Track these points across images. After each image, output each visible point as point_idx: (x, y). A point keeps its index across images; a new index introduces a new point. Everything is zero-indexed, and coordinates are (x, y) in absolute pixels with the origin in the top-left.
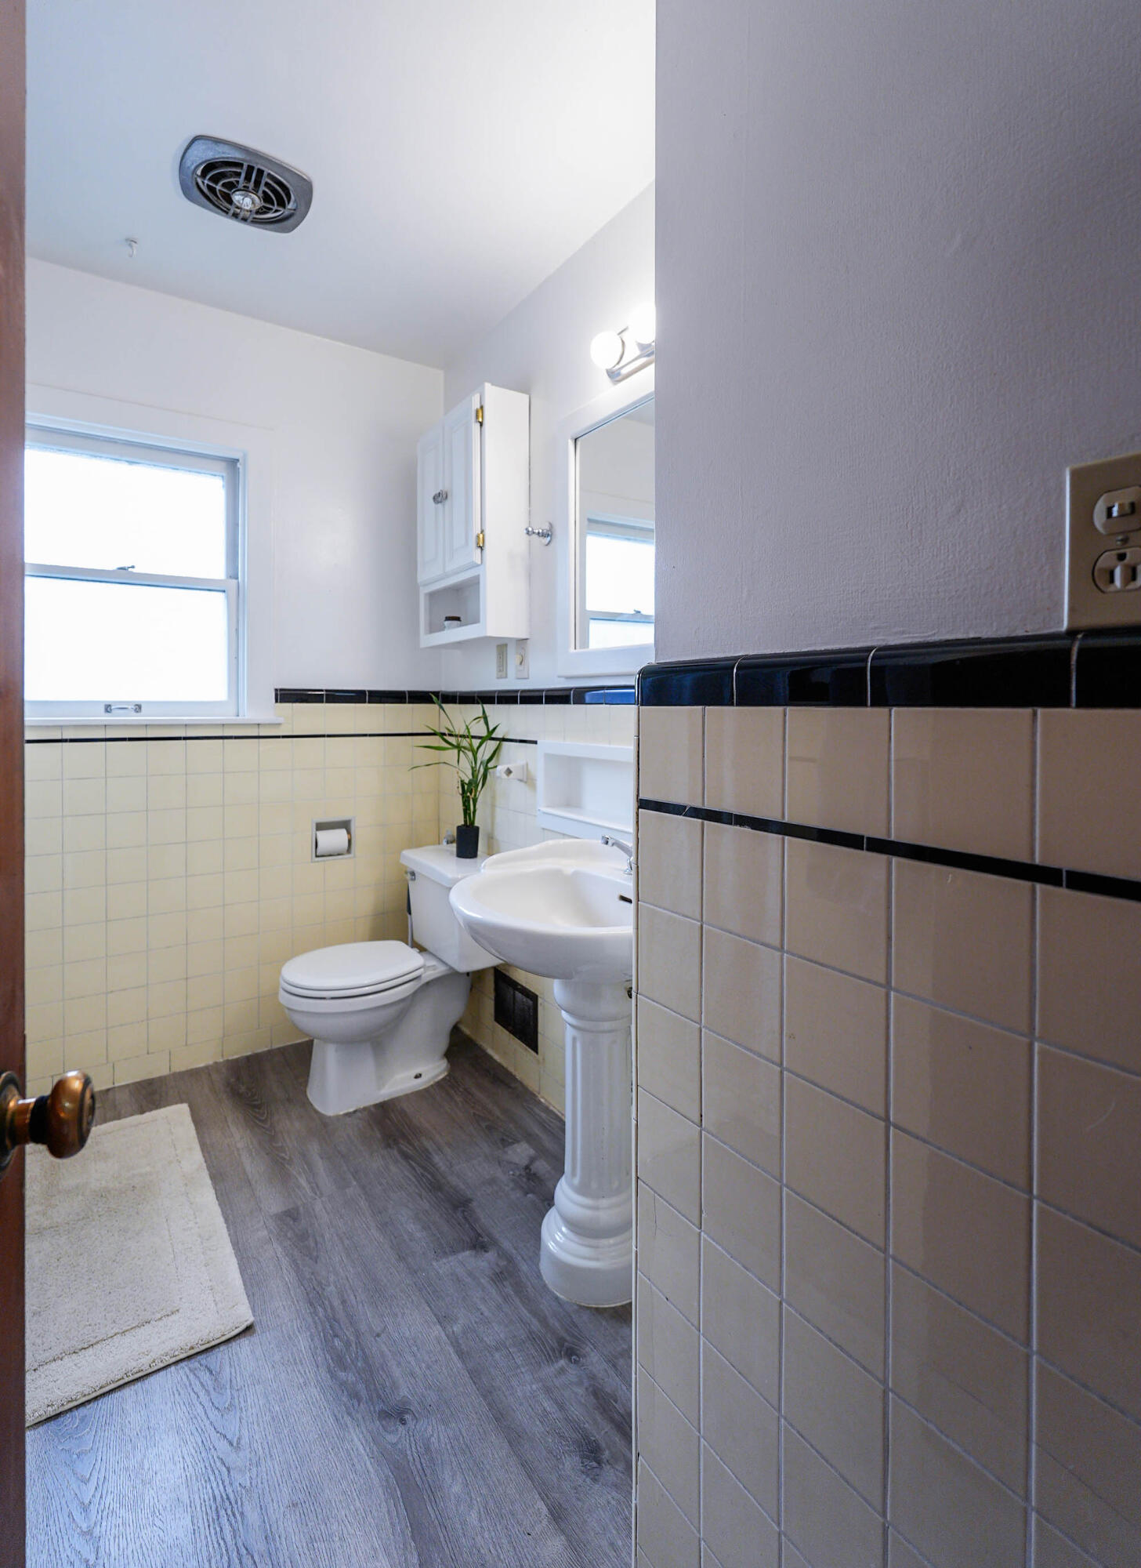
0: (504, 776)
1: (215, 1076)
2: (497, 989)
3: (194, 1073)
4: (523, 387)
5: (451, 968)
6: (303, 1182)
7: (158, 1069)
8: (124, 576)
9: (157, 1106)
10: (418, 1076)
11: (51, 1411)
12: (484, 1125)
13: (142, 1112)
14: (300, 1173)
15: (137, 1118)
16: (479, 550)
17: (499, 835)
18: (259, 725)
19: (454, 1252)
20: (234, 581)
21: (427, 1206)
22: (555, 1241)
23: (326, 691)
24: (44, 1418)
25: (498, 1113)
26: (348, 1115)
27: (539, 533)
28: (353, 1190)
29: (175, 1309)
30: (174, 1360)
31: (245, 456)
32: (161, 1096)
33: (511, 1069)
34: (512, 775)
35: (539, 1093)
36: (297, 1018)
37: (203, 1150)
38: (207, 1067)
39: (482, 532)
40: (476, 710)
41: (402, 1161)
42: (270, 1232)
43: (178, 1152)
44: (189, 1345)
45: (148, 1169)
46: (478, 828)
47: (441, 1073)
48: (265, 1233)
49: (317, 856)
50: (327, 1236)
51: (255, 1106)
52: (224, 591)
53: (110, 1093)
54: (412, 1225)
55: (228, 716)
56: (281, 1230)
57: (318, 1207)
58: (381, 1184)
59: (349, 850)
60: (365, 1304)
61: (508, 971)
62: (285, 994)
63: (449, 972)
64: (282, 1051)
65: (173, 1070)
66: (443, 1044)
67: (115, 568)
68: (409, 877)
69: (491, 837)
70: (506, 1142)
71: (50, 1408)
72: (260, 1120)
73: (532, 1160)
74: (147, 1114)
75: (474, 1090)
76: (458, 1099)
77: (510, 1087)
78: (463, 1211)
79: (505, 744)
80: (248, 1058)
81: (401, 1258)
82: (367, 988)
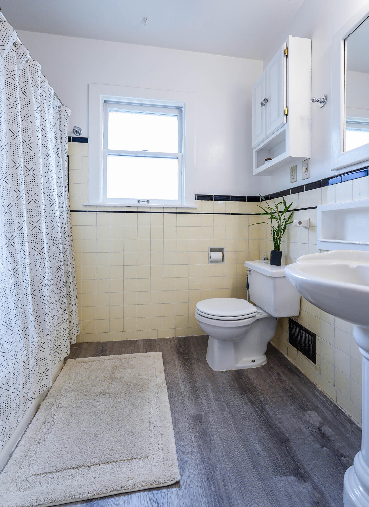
0: (298, 225)
1: (172, 343)
2: (290, 327)
3: (165, 340)
4: (309, 35)
5: (269, 314)
6: (204, 401)
7: (153, 336)
8: (145, 154)
9: (152, 350)
10: (253, 361)
11: (90, 496)
12: (290, 395)
13: (146, 352)
14: (203, 397)
15: (144, 353)
16: (286, 116)
17: (292, 255)
18: (189, 208)
19: (285, 474)
20: (181, 154)
21: (265, 436)
22: (355, 494)
23: (214, 196)
24: (86, 499)
25: (296, 390)
26: (223, 372)
27: (319, 100)
28: (226, 413)
29: (146, 456)
30: (142, 488)
31: (185, 105)
32: (153, 347)
33: (299, 367)
34: (301, 225)
35: (317, 384)
36: (202, 326)
37: (165, 374)
38: (170, 339)
39: (287, 107)
40: (280, 199)
41: (249, 404)
42: (189, 424)
43: (156, 372)
44: (150, 482)
45: (145, 377)
46: (281, 252)
47: (264, 362)
48: (187, 424)
49: (210, 262)
50: (215, 437)
51: (186, 359)
52: (177, 158)
53: (137, 342)
54: (258, 445)
55: (178, 204)
56: (194, 425)
57: (211, 418)
58: (240, 414)
59: (223, 261)
60: (237, 493)
61: (297, 320)
62: (198, 315)
63: (267, 316)
64: (196, 337)
65: (158, 337)
66: (265, 349)
67: (141, 150)
68: (248, 272)
69: (287, 257)
70: (303, 408)
71: (89, 495)
72: (188, 366)
73: (321, 424)
74: (148, 353)
75: (281, 374)
76: (274, 377)
77: (299, 377)
78: (286, 447)
79: (295, 212)
80: (184, 338)
81: (255, 467)
82: (231, 318)
